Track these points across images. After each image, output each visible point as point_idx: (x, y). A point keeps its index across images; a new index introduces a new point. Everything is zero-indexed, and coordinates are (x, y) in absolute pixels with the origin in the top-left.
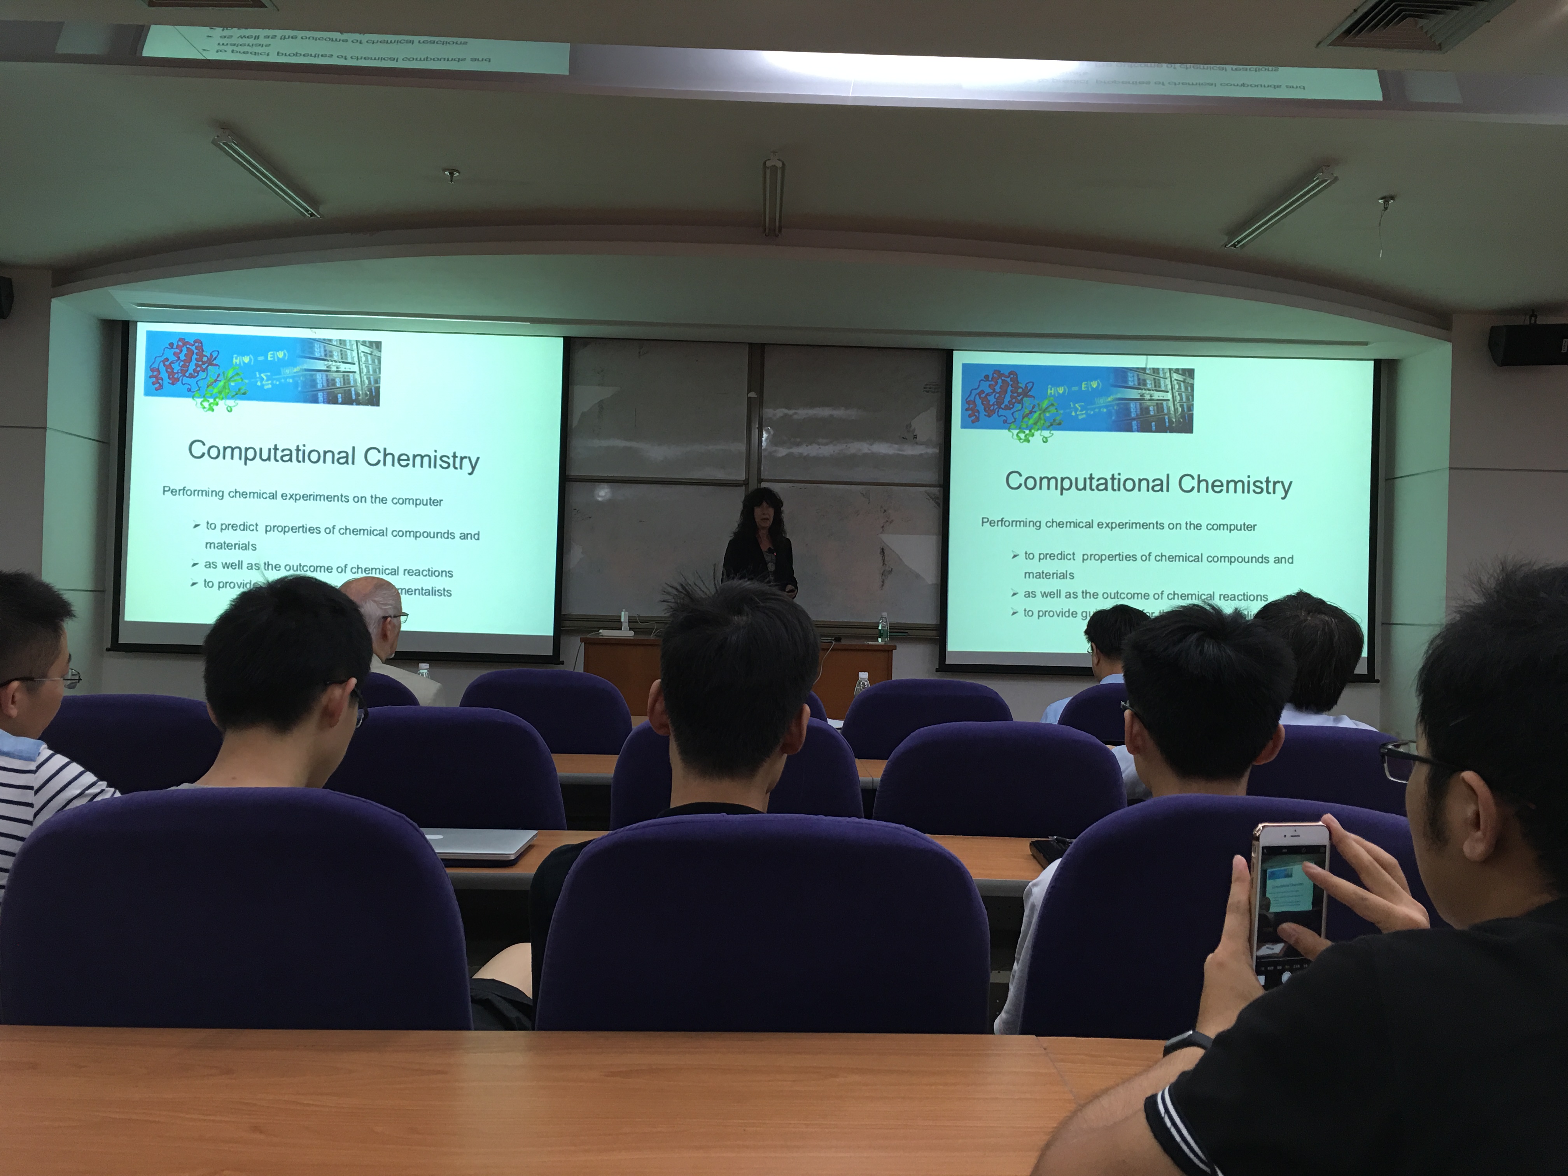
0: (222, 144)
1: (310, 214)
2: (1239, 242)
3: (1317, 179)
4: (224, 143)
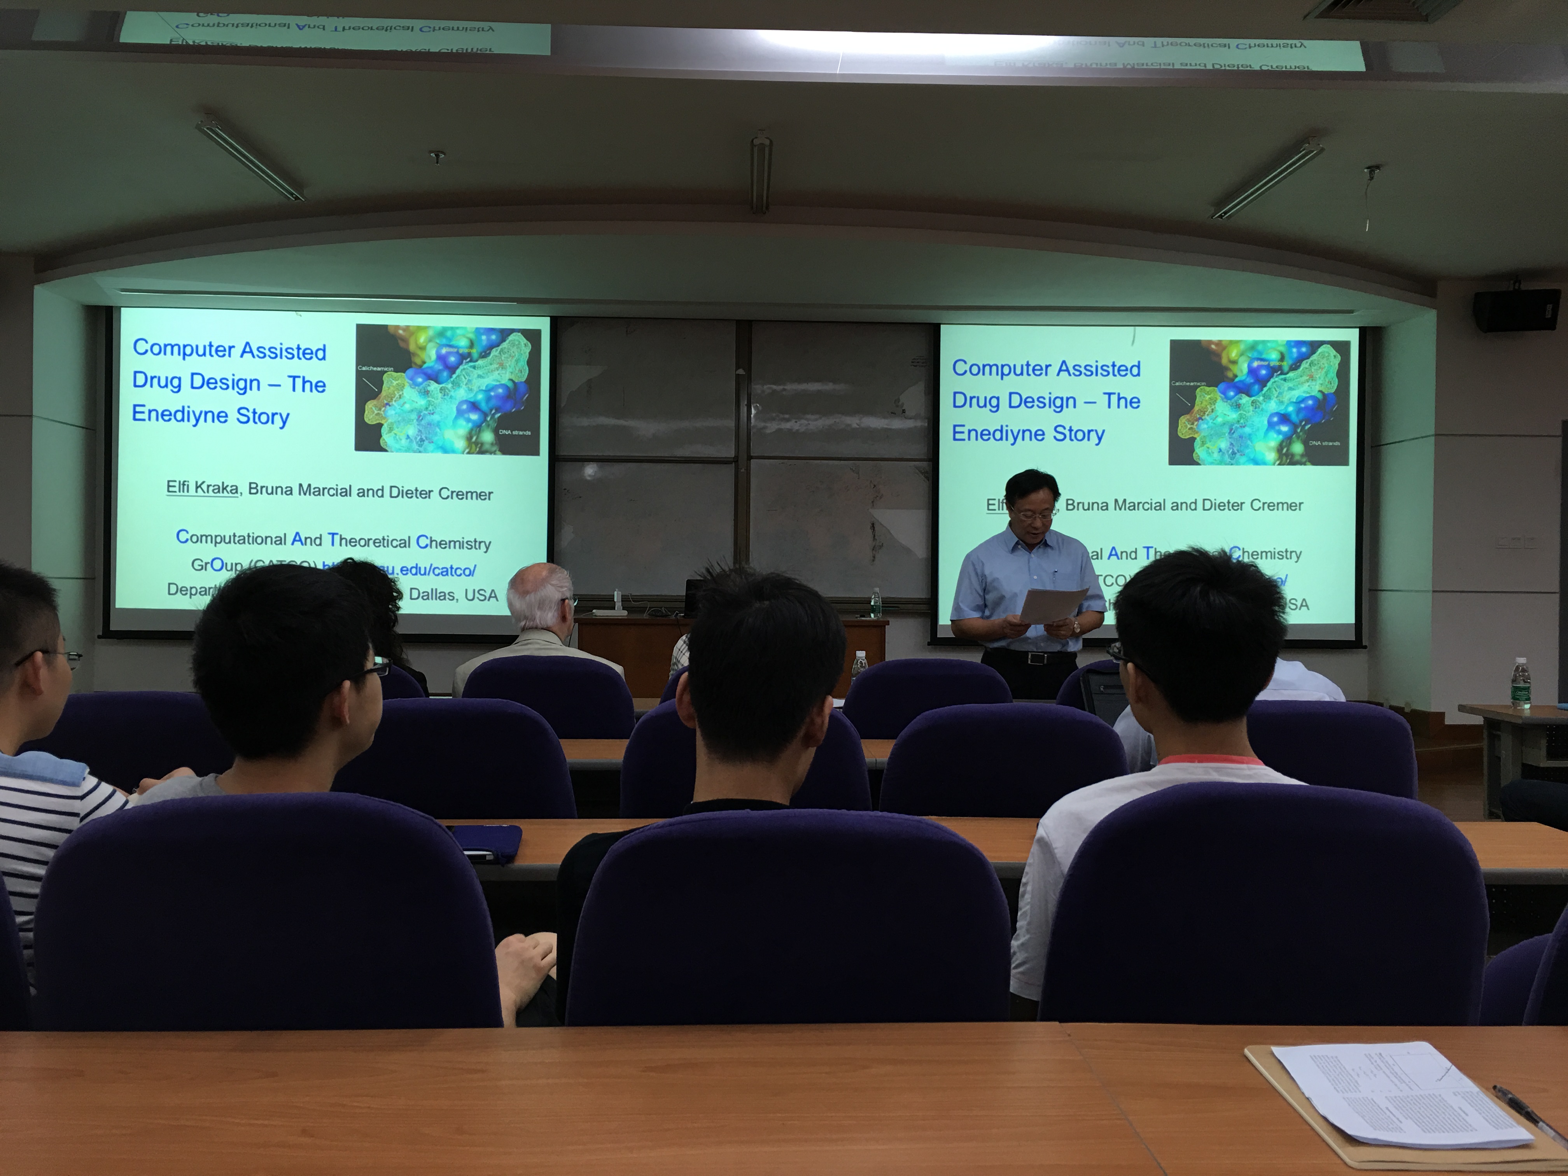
0: (205, 129)
1: (295, 198)
2: (1225, 213)
3: (1304, 150)
4: (208, 128)
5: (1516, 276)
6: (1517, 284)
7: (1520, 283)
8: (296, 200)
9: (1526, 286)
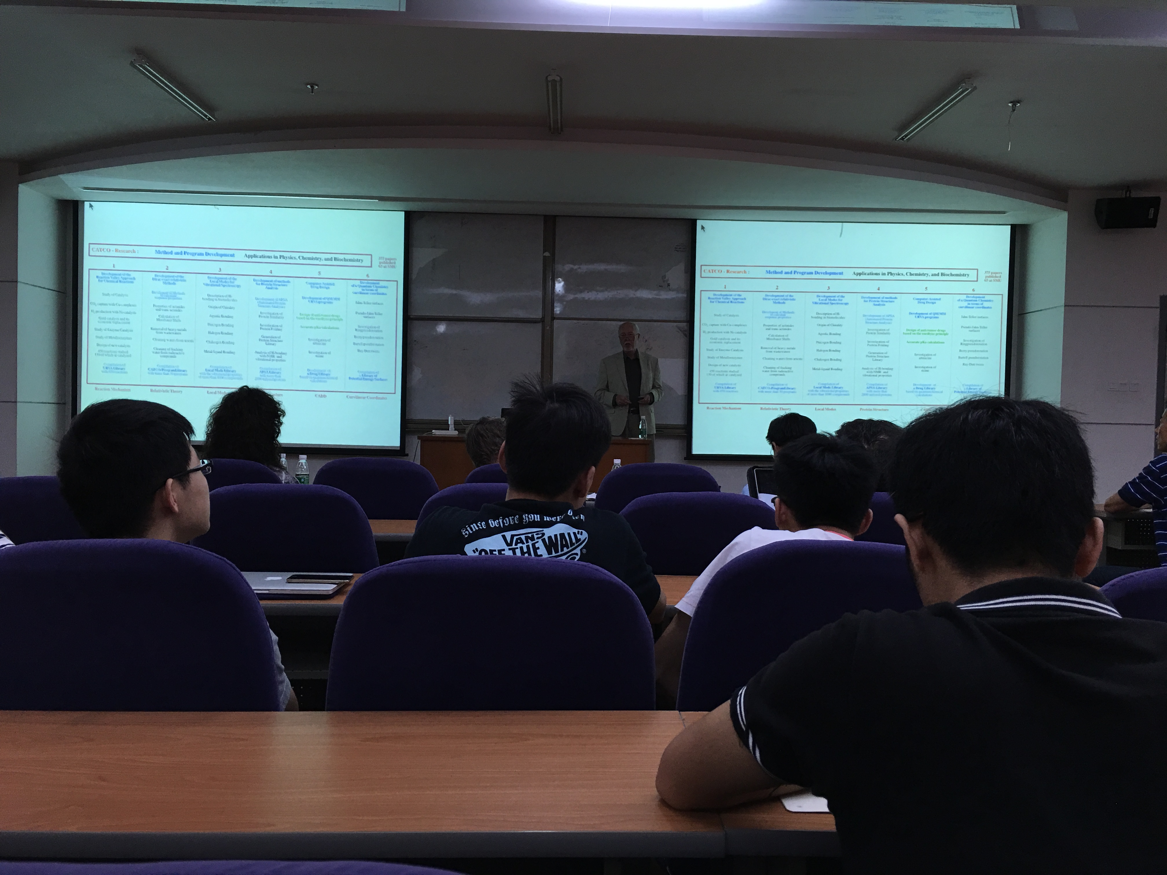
0: (137, 65)
1: (208, 119)
2: (906, 136)
3: (961, 88)
5: (1128, 187)
6: (1128, 193)
7: (1130, 192)
8: (209, 120)
9: (1134, 194)
